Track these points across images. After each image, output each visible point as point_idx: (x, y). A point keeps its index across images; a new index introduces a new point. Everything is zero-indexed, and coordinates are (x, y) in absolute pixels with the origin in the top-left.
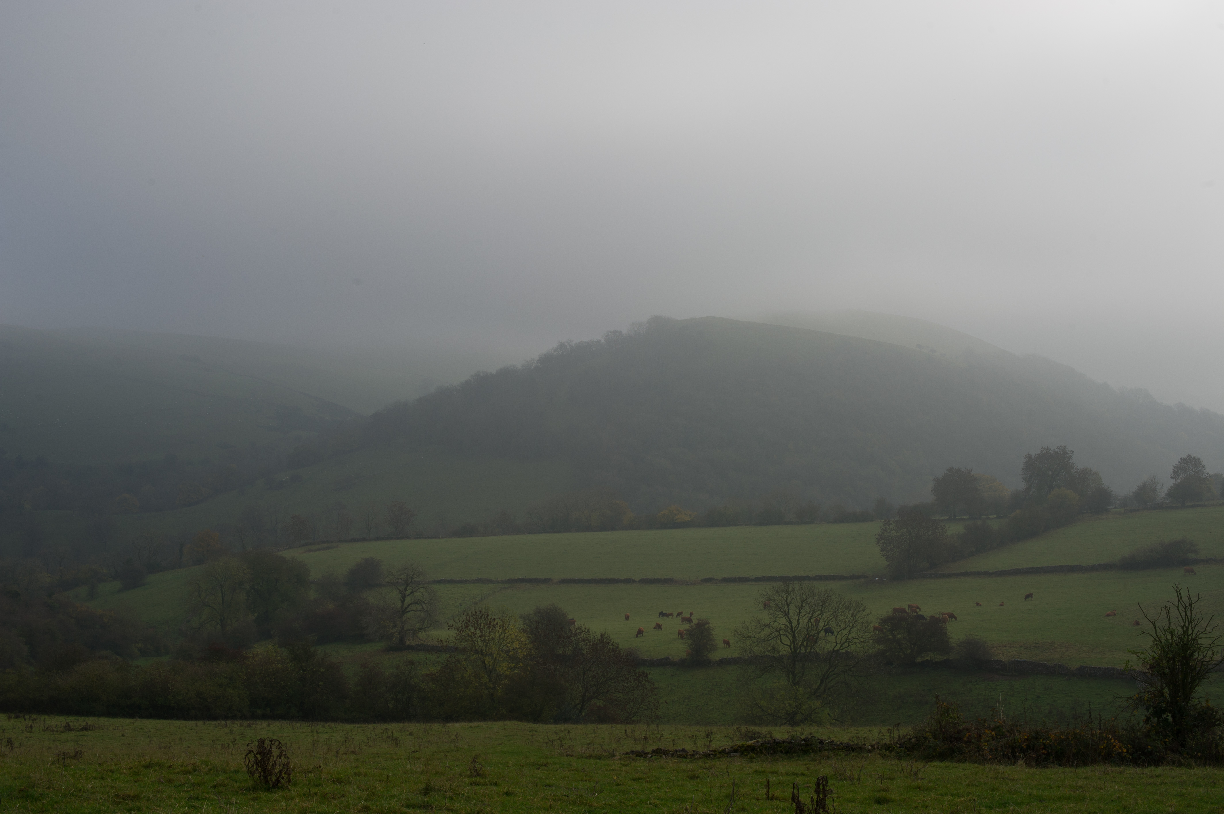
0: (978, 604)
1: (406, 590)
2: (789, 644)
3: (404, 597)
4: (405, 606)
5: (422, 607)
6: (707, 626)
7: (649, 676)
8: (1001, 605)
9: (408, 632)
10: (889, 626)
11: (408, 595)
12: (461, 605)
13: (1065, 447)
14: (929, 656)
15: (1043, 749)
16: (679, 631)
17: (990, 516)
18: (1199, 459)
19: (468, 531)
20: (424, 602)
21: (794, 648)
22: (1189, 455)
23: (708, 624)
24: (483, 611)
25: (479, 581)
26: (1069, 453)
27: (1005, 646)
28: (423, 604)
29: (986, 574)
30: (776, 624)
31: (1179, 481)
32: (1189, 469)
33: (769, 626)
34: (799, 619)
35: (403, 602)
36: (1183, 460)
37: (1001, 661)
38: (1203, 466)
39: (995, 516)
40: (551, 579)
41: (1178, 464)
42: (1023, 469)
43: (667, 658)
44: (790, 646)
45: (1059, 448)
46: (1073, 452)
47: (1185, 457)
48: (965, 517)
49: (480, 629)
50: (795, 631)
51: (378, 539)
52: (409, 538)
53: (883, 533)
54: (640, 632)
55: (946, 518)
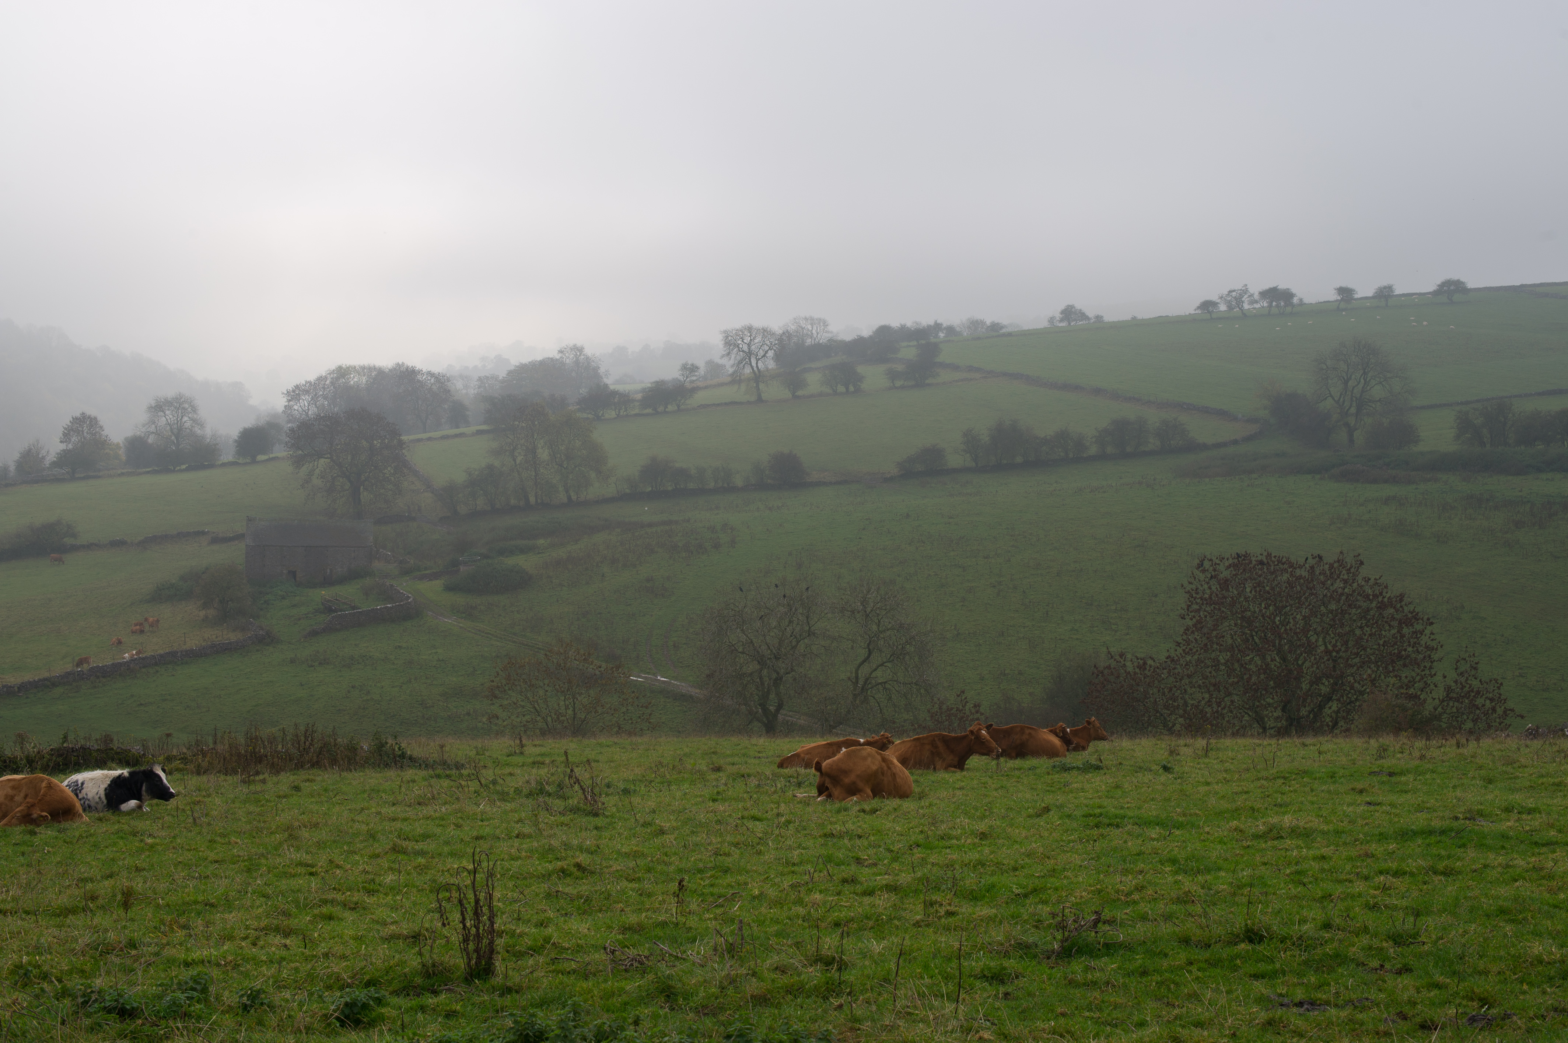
18: (95, 418)
22: (83, 413)
31: (70, 446)
32: (83, 431)
36: (76, 420)
38: (101, 427)
41: (70, 424)
47: (78, 415)
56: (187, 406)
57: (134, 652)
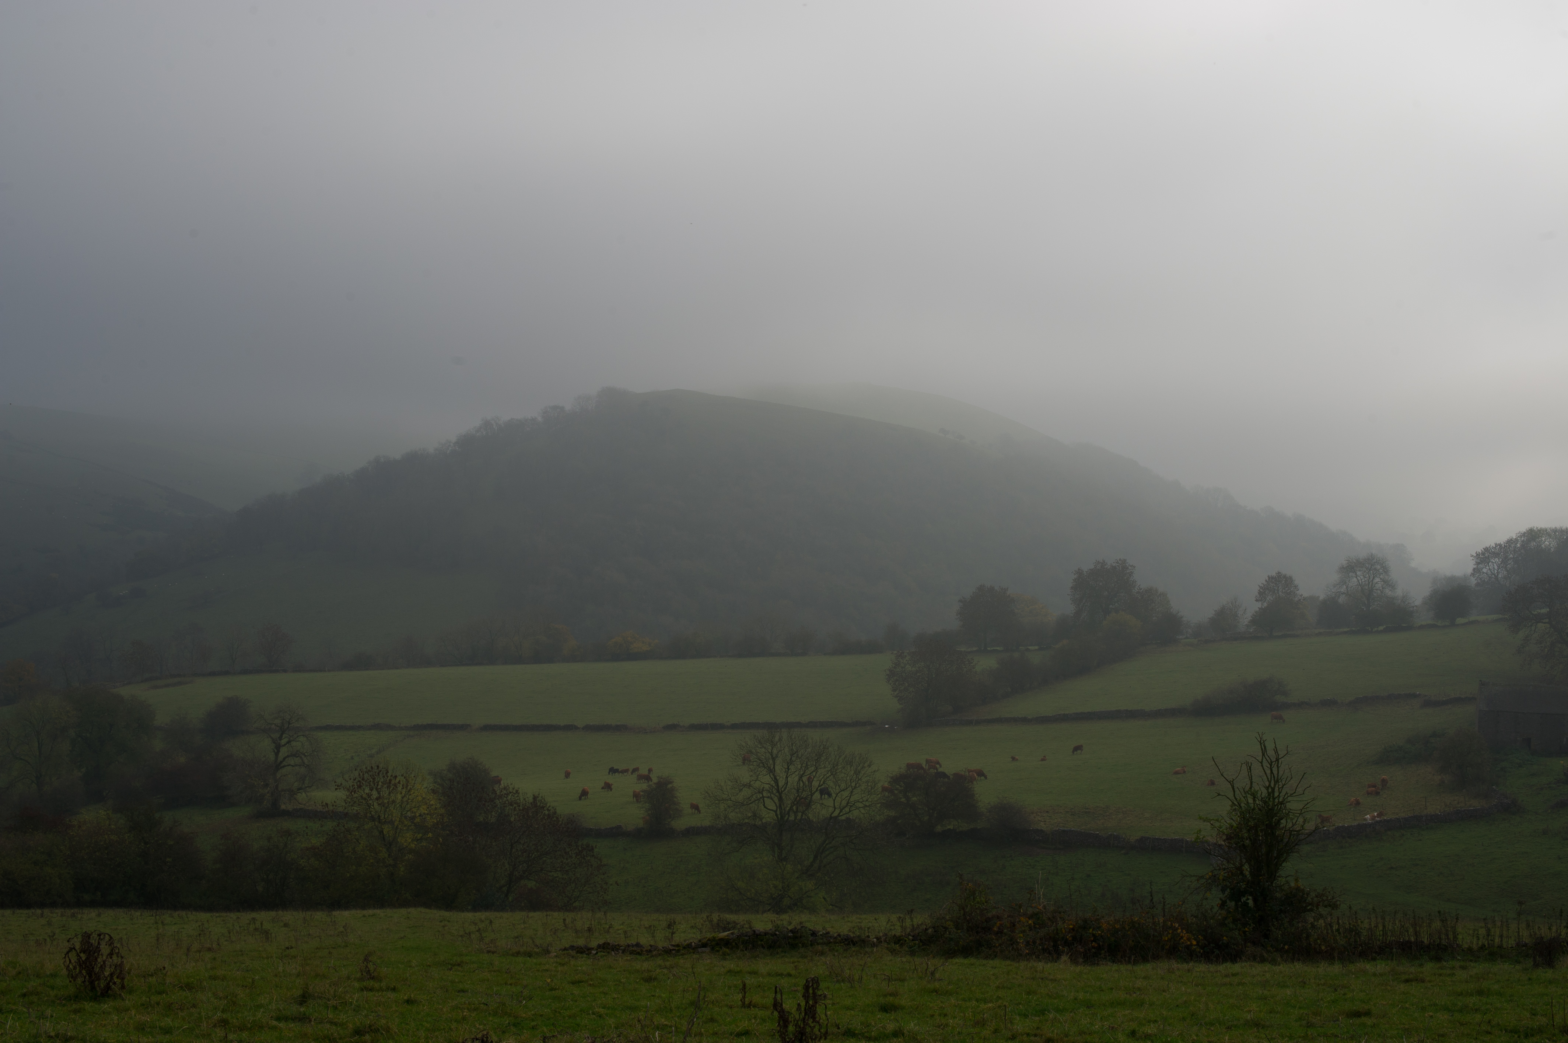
0: (1013, 759)
1: (281, 738)
2: (775, 808)
3: (278, 747)
4: (280, 759)
5: (302, 760)
6: (670, 786)
7: (596, 850)
8: (1042, 760)
9: (283, 793)
10: (901, 786)
11: (284, 746)
12: (352, 758)
13: (1125, 560)
14: (952, 824)
15: (1092, 941)
16: (634, 792)
17: (1030, 647)
18: (1291, 578)
19: (361, 662)
20: (304, 754)
21: (781, 813)
22: (1279, 573)
23: (671, 783)
24: (381, 766)
25: (377, 727)
26: (1130, 568)
27: (1047, 812)
28: (303, 757)
29: (1025, 720)
30: (757, 784)
31: (1265, 604)
32: (1278, 590)
33: (749, 786)
34: (787, 777)
35: (277, 754)
36: (1271, 578)
37: (1042, 831)
38: (1296, 587)
39: (1036, 647)
40: (469, 725)
41: (1265, 583)
42: (1072, 588)
43: (619, 827)
44: (776, 811)
45: (1117, 563)
46: (1134, 567)
47: (1274, 574)
48: (998, 648)
49: (377, 789)
50: (782, 792)
51: (245, 672)
52: (285, 671)
53: (895, 668)
54: (584, 793)
55: (975, 649)
56: (1379, 567)
57: (1376, 814)
